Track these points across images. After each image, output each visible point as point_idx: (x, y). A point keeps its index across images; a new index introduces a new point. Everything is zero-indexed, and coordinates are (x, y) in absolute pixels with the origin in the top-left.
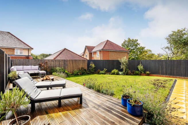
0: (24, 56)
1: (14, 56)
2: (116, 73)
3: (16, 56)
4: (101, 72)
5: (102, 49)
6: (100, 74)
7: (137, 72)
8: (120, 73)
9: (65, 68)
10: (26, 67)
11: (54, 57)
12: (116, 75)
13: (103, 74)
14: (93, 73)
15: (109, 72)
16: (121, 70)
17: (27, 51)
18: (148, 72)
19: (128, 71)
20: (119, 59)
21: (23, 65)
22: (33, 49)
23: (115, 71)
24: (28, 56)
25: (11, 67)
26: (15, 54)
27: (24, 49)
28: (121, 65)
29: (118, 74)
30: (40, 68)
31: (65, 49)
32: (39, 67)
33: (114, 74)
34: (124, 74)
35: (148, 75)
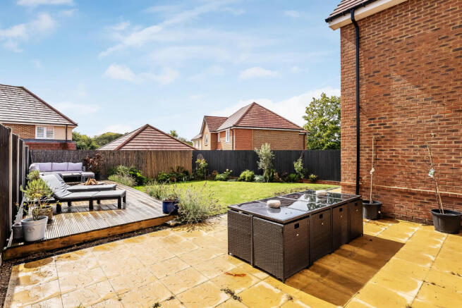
0: (56, 143)
1: (34, 142)
2: (248, 178)
3: (37, 142)
4: (218, 176)
5: (234, 126)
6: (216, 180)
7: (293, 176)
8: (257, 178)
9: (138, 168)
10: (56, 165)
11: (120, 144)
12: (248, 181)
13: (221, 180)
14: (202, 179)
15: (235, 176)
16: (261, 172)
17: (64, 131)
18: (312, 176)
19: (273, 175)
20: (256, 150)
21: (52, 161)
22: (76, 125)
23: (247, 173)
24: (66, 141)
25: (29, 165)
26: (36, 138)
27: (56, 126)
28: (259, 161)
29: (252, 180)
30: (84, 167)
31: (147, 126)
32: (84, 165)
33: (243, 180)
34: (265, 180)
35: (314, 181)
